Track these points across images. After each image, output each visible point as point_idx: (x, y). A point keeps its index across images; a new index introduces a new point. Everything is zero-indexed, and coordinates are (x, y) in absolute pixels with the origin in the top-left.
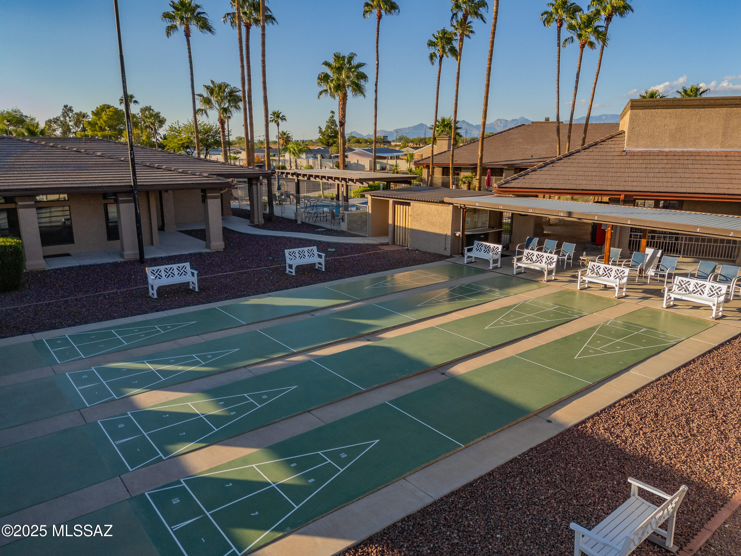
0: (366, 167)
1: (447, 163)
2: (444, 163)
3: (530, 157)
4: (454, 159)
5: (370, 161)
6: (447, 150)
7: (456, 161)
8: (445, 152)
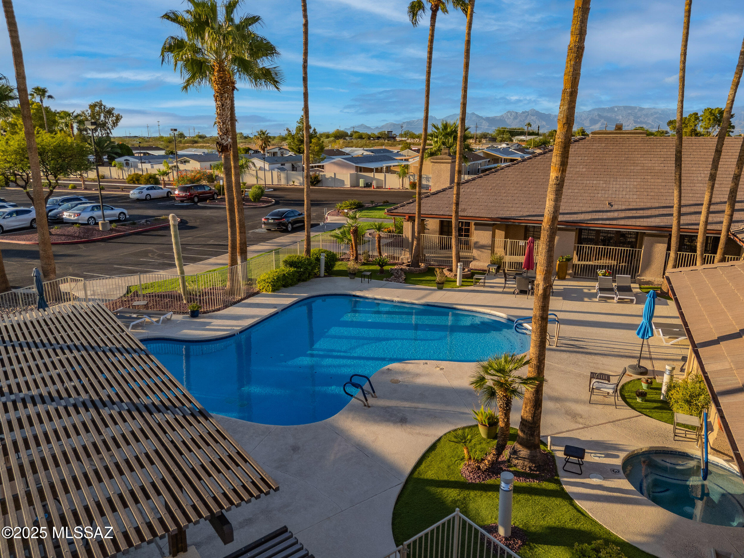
0: (346, 183)
1: (448, 213)
2: (441, 213)
3: (608, 207)
4: (461, 207)
5: (351, 174)
6: (448, 185)
7: (464, 210)
8: (444, 190)
